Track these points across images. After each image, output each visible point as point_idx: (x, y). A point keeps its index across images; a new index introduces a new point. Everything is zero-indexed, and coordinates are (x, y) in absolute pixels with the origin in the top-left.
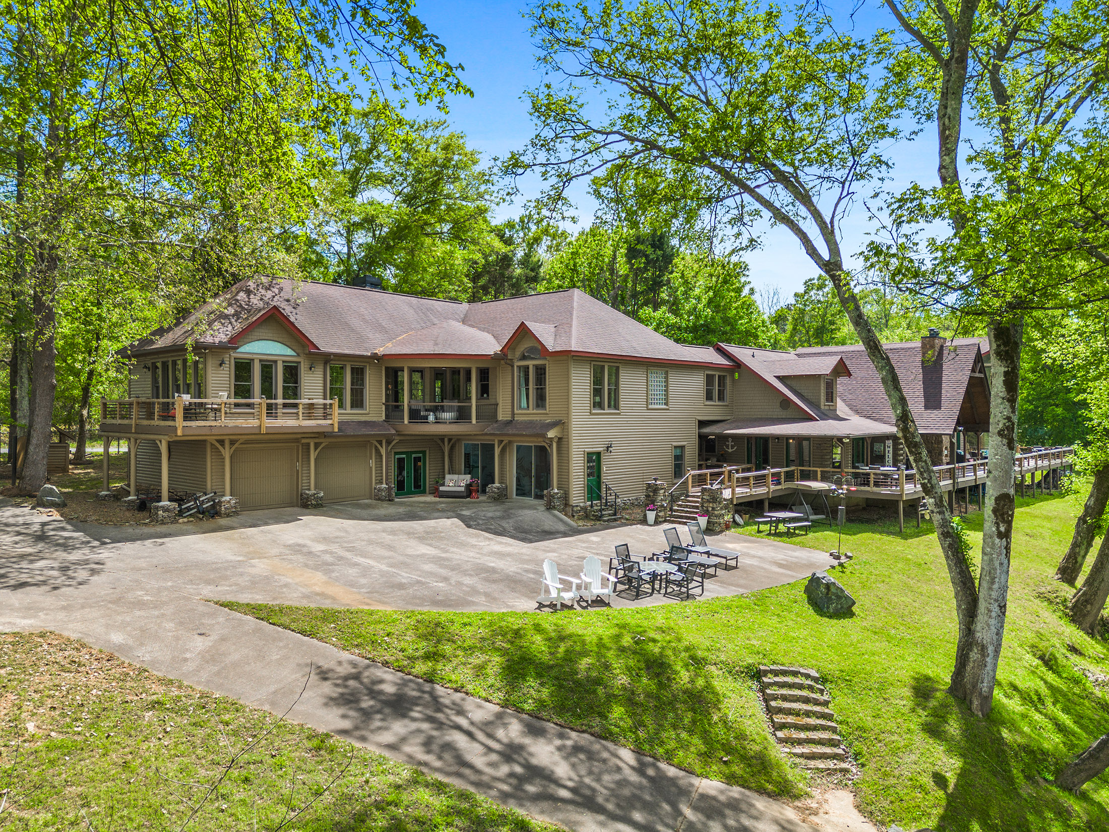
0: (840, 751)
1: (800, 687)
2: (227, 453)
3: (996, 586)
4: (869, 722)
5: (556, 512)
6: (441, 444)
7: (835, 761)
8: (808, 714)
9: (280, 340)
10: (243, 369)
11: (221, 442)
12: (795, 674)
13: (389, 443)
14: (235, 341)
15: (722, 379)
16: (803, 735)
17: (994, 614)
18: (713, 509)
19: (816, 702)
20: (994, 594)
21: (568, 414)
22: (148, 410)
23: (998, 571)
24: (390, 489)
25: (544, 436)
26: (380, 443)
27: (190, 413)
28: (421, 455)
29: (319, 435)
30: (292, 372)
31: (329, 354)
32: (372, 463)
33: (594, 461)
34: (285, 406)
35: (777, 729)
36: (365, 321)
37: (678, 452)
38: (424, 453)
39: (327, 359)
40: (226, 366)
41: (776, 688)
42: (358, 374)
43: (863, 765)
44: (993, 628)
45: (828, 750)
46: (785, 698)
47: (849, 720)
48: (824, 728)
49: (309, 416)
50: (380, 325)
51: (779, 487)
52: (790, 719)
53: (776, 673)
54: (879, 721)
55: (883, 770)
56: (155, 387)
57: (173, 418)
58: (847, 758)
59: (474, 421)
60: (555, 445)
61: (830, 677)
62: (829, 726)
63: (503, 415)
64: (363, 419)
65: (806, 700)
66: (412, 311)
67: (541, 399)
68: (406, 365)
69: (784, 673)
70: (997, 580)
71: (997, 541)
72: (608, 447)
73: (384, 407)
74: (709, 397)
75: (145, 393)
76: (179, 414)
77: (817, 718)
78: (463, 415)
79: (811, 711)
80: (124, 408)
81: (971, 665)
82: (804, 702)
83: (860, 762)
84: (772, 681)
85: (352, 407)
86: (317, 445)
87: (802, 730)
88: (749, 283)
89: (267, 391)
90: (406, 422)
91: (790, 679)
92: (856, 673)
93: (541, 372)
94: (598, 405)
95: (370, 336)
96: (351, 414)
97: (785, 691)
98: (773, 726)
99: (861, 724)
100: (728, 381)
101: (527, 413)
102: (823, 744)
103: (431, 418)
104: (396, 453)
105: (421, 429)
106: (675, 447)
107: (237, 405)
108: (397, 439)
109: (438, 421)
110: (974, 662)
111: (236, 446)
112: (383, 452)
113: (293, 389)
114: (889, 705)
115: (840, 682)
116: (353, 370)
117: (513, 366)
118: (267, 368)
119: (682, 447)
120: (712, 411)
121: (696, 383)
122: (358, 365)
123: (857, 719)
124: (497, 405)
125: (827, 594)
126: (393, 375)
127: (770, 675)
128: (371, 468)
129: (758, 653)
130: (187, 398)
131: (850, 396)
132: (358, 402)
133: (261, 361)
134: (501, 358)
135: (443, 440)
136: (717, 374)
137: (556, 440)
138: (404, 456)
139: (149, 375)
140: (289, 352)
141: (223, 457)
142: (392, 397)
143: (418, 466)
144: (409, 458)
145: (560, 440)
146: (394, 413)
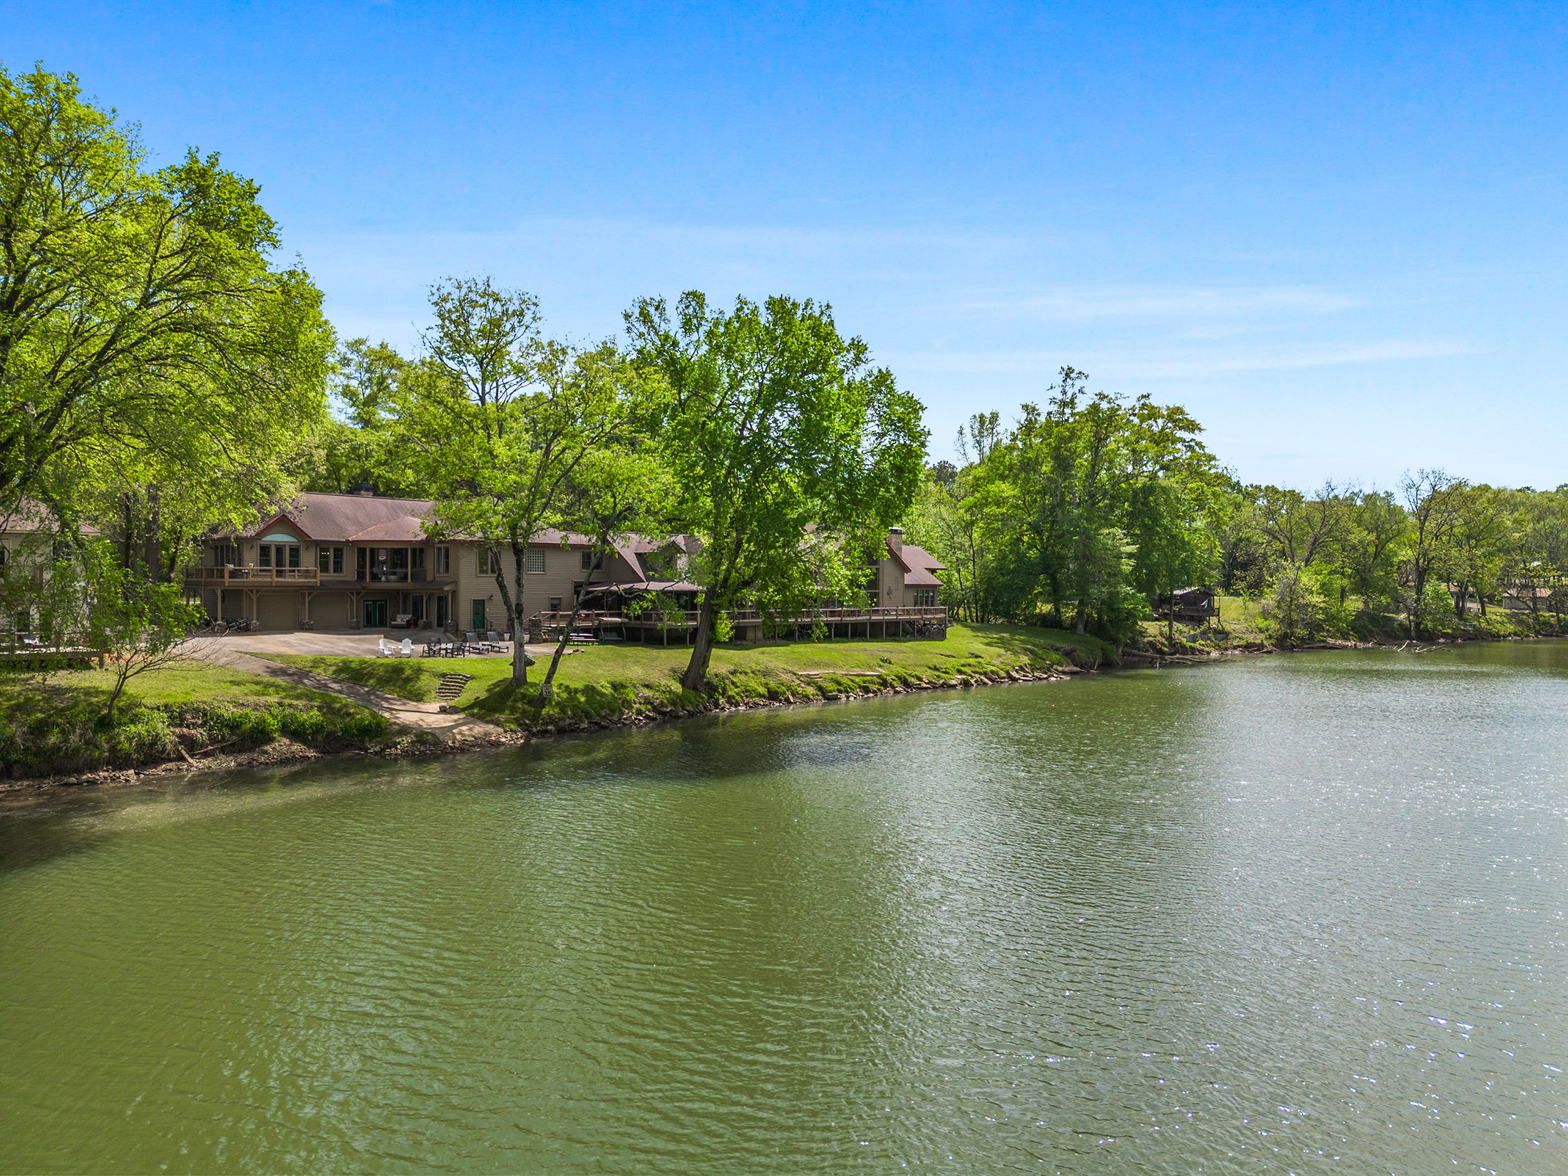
2: (254, 597)
5: (449, 634)
6: (391, 595)
9: (287, 533)
10: (265, 550)
11: (252, 591)
13: (358, 594)
14: (260, 534)
21: (460, 576)
22: (210, 573)
24: (358, 622)
25: (441, 589)
26: (352, 593)
27: (233, 574)
28: (383, 602)
29: (310, 588)
30: (295, 552)
31: (317, 541)
32: (348, 606)
33: (481, 605)
34: (290, 571)
36: (348, 518)
37: (556, 601)
38: (386, 601)
39: (317, 543)
40: (254, 549)
49: (306, 577)
50: (358, 521)
56: (216, 560)
57: (223, 577)
59: (409, 580)
60: (451, 595)
63: (430, 578)
64: (342, 579)
66: (385, 510)
67: (446, 567)
68: (368, 546)
72: (489, 599)
73: (356, 574)
75: (210, 563)
76: (227, 575)
78: (404, 578)
80: (198, 572)
85: (335, 571)
86: (309, 594)
89: (280, 563)
90: (368, 581)
93: (447, 550)
94: (482, 571)
95: (349, 528)
96: (331, 576)
103: (383, 579)
104: (362, 601)
105: (377, 585)
106: (553, 599)
107: (261, 570)
108: (364, 592)
109: (387, 581)
111: (260, 593)
112: (354, 599)
113: (295, 562)
116: (335, 549)
117: (432, 548)
118: (280, 549)
119: (560, 599)
120: (585, 577)
121: (577, 559)
122: (338, 546)
124: (426, 572)
126: (362, 552)
128: (347, 611)
130: (231, 566)
132: (338, 567)
133: (275, 545)
134: (425, 544)
135: (398, 593)
136: (593, 551)
137: (451, 592)
138: (369, 603)
139: (213, 553)
140: (293, 540)
141: (252, 599)
142: (361, 566)
143: (382, 610)
144: (375, 604)
145: (454, 592)
146: (361, 576)
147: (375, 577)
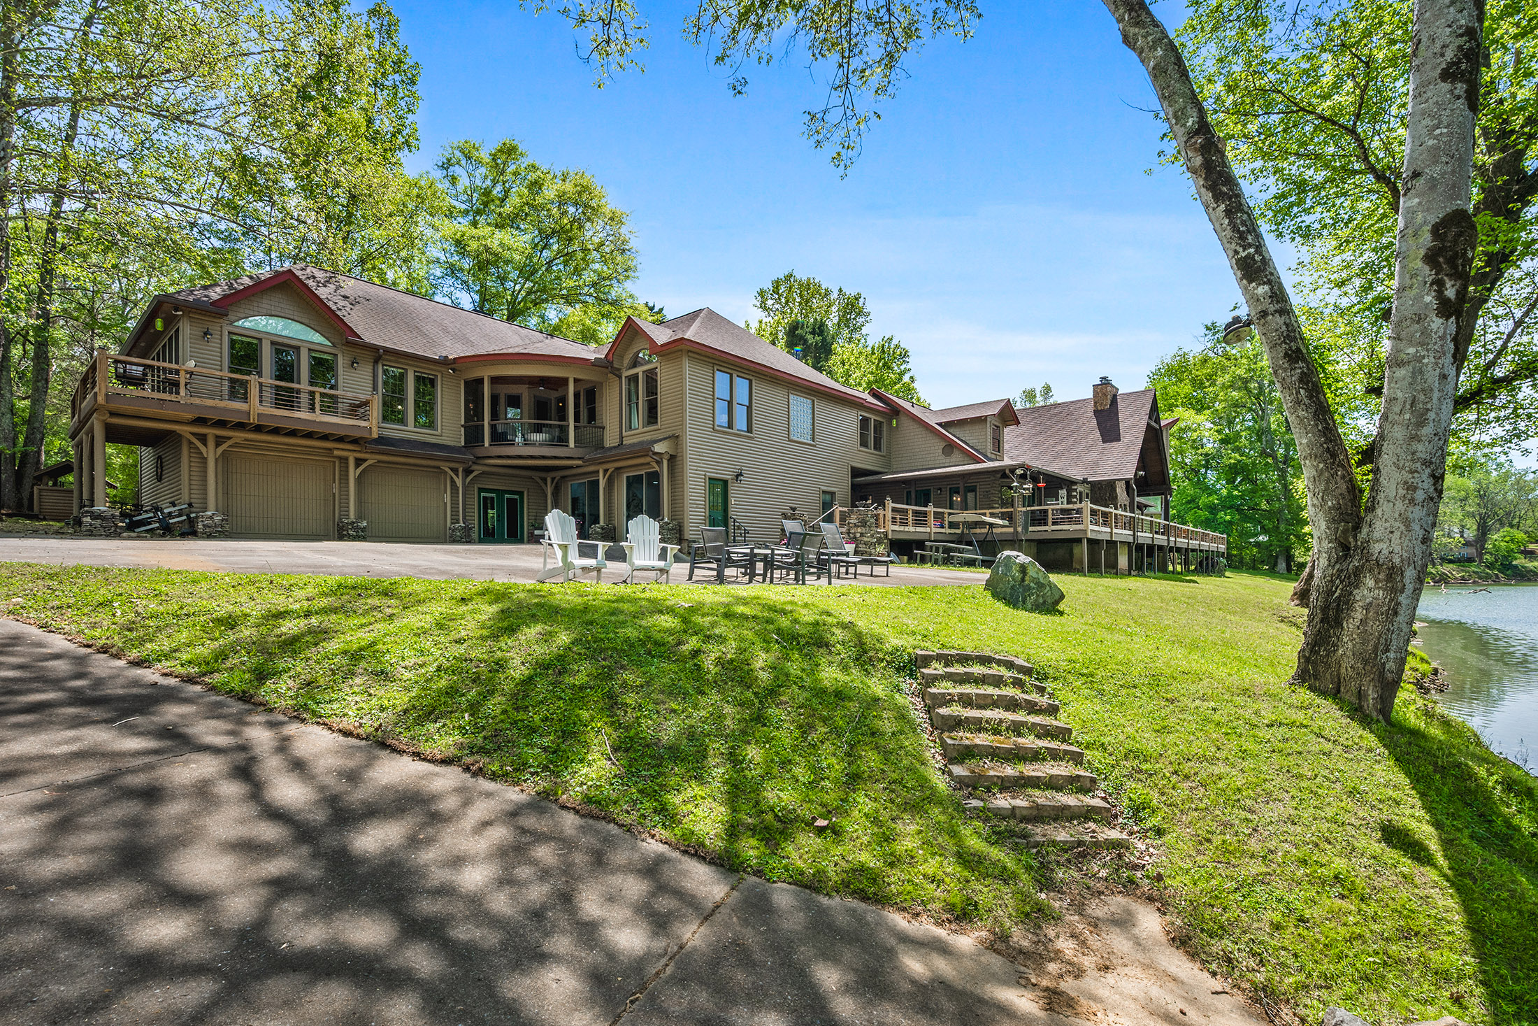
0: (1097, 802)
1: (998, 681)
2: (211, 453)
3: (1427, 430)
4: (1149, 742)
6: (542, 484)
7: (1092, 825)
8: (1017, 729)
9: (306, 321)
10: (244, 347)
11: (204, 438)
12: (985, 660)
13: (467, 472)
15: (878, 426)
16: (1009, 771)
17: (1420, 496)
18: (862, 534)
19: (1032, 708)
20: (1422, 449)
21: (683, 424)
23: (1436, 395)
24: (467, 528)
26: (455, 470)
28: (516, 497)
29: (359, 445)
30: (322, 368)
31: (378, 348)
32: (448, 495)
33: (720, 488)
35: (953, 761)
36: (446, 331)
37: (828, 497)
38: (521, 494)
39: (378, 355)
40: (214, 344)
41: (949, 684)
42: (426, 384)
43: (1159, 832)
44: (1416, 527)
45: (1070, 800)
46: (966, 701)
47: (1106, 740)
48: (1055, 755)
49: (332, 412)
50: (466, 338)
51: (943, 530)
52: (982, 739)
53: (947, 660)
54: (1171, 738)
55: (1217, 840)
58: (1116, 817)
59: (572, 444)
60: (665, 463)
61: (1051, 672)
62: (1066, 752)
63: (610, 440)
64: (434, 441)
65: (1012, 705)
67: (652, 414)
68: (486, 373)
69: (964, 659)
70: (1432, 415)
71: (1436, 323)
72: (737, 476)
73: (463, 429)
74: (864, 443)
77: (1038, 736)
78: (559, 437)
79: (1024, 724)
81: (1358, 615)
82: (1007, 709)
83: (1149, 824)
84: (941, 672)
86: (359, 462)
87: (1008, 760)
88: (909, 370)
90: (487, 444)
91: (977, 669)
92: (1101, 664)
93: (651, 379)
95: (448, 344)
96: (415, 432)
97: (968, 689)
98: (944, 756)
99: (1130, 744)
100: (885, 428)
101: (639, 432)
102: (1059, 789)
103: (519, 438)
104: (481, 490)
105: (504, 452)
106: (824, 492)
108: (478, 467)
110: (1367, 607)
111: (224, 447)
112: (459, 482)
114: (1183, 711)
115: (1071, 678)
116: (419, 379)
117: (620, 377)
118: (284, 352)
119: (832, 494)
120: (866, 459)
122: (427, 372)
123: (1121, 737)
124: (604, 428)
125: (1023, 580)
126: (474, 388)
127: (935, 664)
128: (446, 504)
129: (914, 633)
131: (1017, 453)
132: (426, 408)
133: (273, 343)
134: (607, 366)
135: (544, 480)
136: (873, 417)
137: (667, 457)
138: (494, 495)
140: (317, 338)
141: (204, 460)
142: (474, 413)
143: (514, 510)
144: (501, 498)
145: (672, 459)
146: (473, 435)
147: (499, 438)
